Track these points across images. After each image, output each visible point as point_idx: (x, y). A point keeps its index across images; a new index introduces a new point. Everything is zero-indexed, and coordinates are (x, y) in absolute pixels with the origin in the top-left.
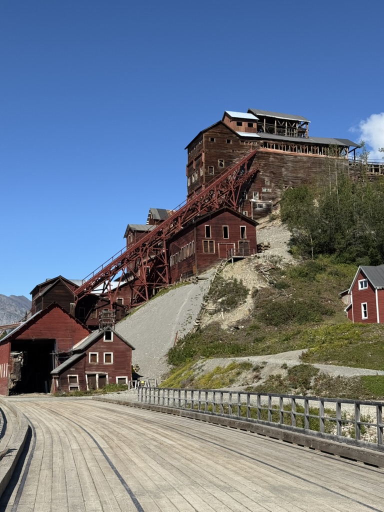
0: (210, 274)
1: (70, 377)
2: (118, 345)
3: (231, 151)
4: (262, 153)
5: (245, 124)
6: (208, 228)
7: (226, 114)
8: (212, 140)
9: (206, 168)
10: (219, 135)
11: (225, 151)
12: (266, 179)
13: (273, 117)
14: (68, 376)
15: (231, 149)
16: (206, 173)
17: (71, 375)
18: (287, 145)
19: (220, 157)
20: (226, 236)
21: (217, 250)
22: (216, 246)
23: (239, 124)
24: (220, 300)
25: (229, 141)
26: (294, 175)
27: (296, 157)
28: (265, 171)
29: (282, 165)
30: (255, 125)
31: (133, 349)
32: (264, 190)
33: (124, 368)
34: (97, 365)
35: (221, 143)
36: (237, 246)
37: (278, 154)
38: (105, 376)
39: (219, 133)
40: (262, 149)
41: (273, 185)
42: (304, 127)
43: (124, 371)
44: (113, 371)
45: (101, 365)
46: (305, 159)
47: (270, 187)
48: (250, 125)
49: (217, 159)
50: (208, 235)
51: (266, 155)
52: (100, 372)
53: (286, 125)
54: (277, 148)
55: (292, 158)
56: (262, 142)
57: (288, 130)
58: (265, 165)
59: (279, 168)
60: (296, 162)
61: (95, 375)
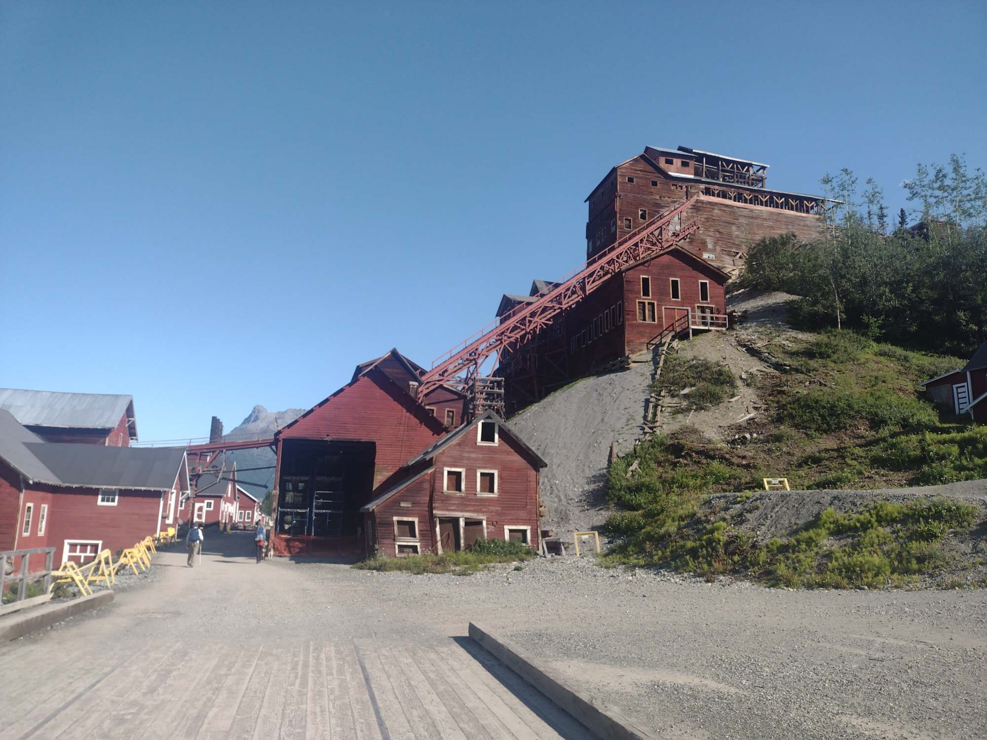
1: (399, 522)
3: (658, 197)
4: (702, 202)
5: (677, 162)
6: (645, 281)
8: (631, 180)
10: (641, 174)
11: (649, 197)
12: (708, 240)
13: (717, 155)
14: (395, 519)
15: (658, 194)
16: (620, 228)
17: (401, 518)
18: (739, 194)
19: (641, 205)
20: (675, 295)
21: (660, 318)
22: (660, 310)
23: (669, 161)
24: (684, 392)
25: (655, 183)
27: (752, 211)
28: (707, 229)
29: (733, 221)
30: (691, 165)
31: (544, 465)
32: (705, 256)
33: (524, 507)
34: (462, 498)
35: (643, 186)
36: (693, 313)
37: (727, 206)
38: (480, 523)
39: (641, 171)
40: (705, 198)
41: (718, 248)
42: (761, 172)
43: (522, 514)
44: (498, 514)
45: (471, 497)
46: (765, 216)
47: (713, 251)
48: (685, 164)
49: (637, 208)
50: (646, 293)
51: (708, 206)
52: (468, 515)
53: (735, 168)
54: (724, 197)
55: (746, 213)
56: (702, 186)
58: (707, 220)
59: (728, 225)
60: (752, 218)
61: (456, 520)
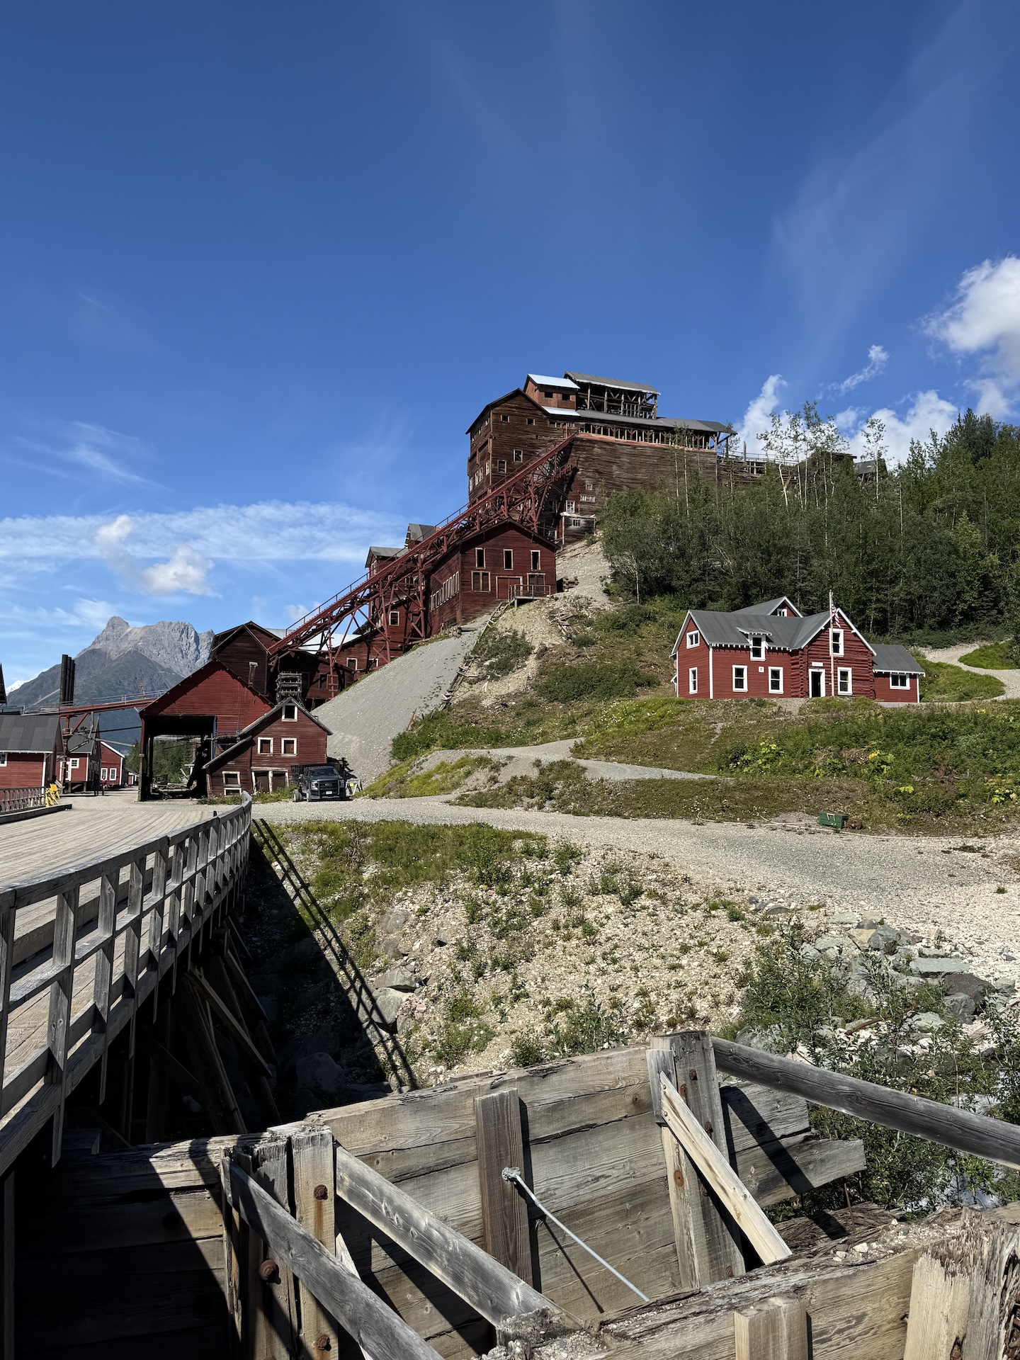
0: (480, 623)
1: (227, 776)
2: (305, 726)
3: (534, 436)
4: (581, 440)
5: (557, 396)
6: (480, 553)
7: (529, 379)
8: (505, 418)
9: (494, 462)
10: (516, 412)
11: (524, 437)
12: (588, 481)
13: (602, 384)
14: (224, 772)
15: (535, 433)
16: (493, 471)
17: (227, 772)
18: (622, 428)
19: (515, 446)
20: (508, 565)
21: (493, 587)
22: (493, 580)
23: (549, 395)
24: (487, 663)
25: (530, 422)
26: (631, 475)
27: (635, 447)
28: (586, 469)
29: (613, 460)
30: (573, 398)
31: (330, 734)
32: (584, 499)
34: (271, 757)
35: (518, 424)
36: (525, 582)
37: (607, 443)
38: (283, 774)
39: (516, 408)
40: (583, 435)
41: (597, 490)
42: (651, 401)
45: (277, 756)
46: (649, 452)
47: (592, 494)
48: (566, 397)
49: (512, 449)
50: (481, 564)
51: (588, 444)
52: (274, 769)
53: (623, 398)
54: (605, 433)
55: (628, 450)
56: (582, 423)
57: (625, 406)
58: (587, 459)
59: (608, 464)
60: (635, 455)
61: (266, 773)
